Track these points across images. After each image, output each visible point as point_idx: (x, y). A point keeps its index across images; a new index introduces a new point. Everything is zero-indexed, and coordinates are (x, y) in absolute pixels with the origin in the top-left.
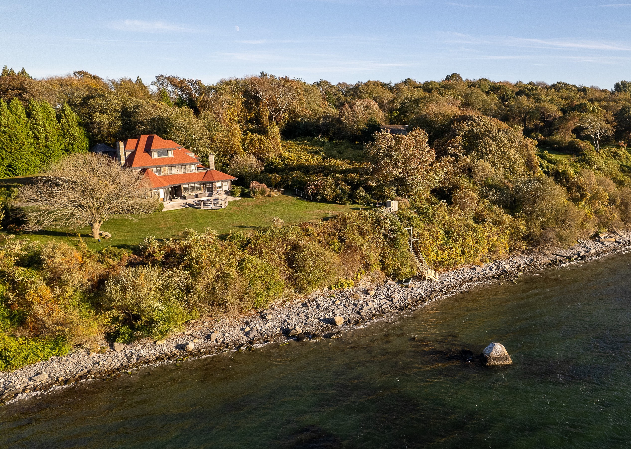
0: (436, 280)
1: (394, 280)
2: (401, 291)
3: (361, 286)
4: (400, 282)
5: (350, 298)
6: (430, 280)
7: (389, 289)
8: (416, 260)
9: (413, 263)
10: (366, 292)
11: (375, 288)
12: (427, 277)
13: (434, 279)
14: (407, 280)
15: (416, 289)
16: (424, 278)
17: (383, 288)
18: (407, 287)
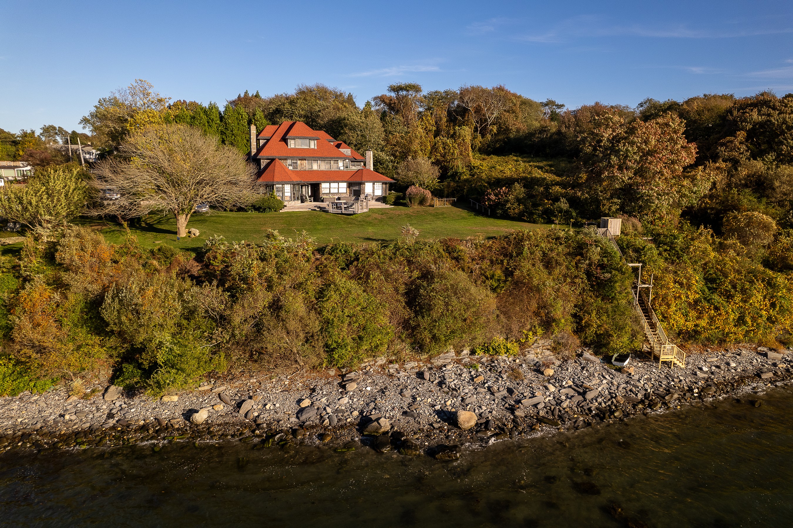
0: (680, 364)
1: (596, 353)
2: (607, 377)
3: (531, 357)
4: (607, 359)
5: (505, 376)
6: (667, 364)
7: (583, 368)
8: (644, 322)
9: (637, 328)
10: (538, 369)
11: (558, 363)
12: (663, 358)
13: (678, 363)
14: (622, 358)
15: (636, 377)
16: (657, 359)
17: (571, 366)
18: (620, 370)
